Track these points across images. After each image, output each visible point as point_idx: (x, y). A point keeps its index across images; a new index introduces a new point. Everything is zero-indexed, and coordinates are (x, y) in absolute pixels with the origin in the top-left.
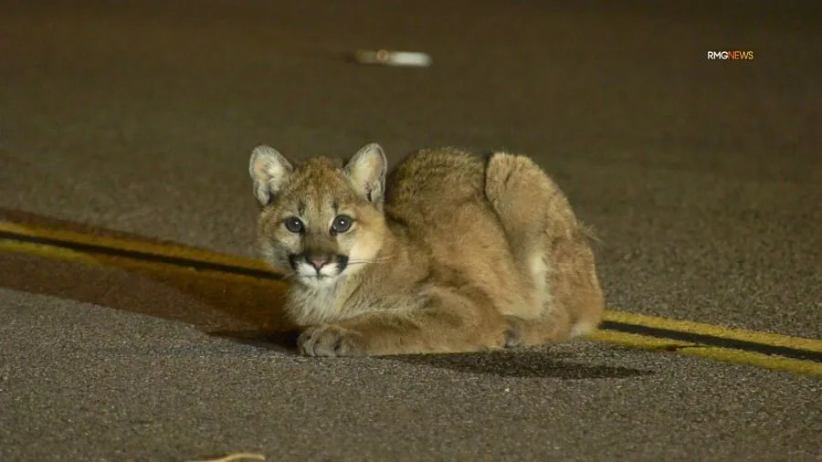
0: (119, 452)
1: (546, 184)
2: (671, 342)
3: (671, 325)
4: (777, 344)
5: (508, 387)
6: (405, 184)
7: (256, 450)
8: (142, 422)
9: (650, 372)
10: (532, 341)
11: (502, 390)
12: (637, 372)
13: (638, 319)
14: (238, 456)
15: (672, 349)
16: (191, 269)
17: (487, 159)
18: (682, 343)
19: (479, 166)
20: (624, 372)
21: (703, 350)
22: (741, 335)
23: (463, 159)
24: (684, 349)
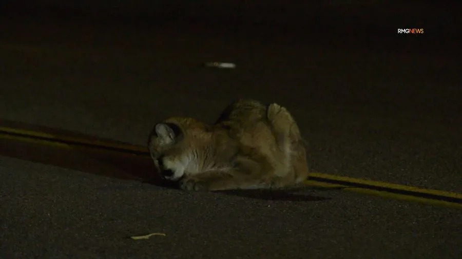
0: (103, 232)
1: (290, 119)
2: (338, 185)
3: (340, 178)
4: (384, 186)
5: (270, 204)
6: (233, 113)
7: (162, 232)
8: (113, 220)
9: (330, 199)
10: (281, 185)
11: (267, 206)
12: (324, 199)
13: (325, 176)
14: (154, 234)
15: (339, 188)
16: (134, 155)
17: (268, 106)
18: (343, 186)
19: (264, 108)
20: (319, 199)
21: (353, 189)
22: (369, 182)
23: (257, 104)
24: (345, 189)
